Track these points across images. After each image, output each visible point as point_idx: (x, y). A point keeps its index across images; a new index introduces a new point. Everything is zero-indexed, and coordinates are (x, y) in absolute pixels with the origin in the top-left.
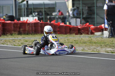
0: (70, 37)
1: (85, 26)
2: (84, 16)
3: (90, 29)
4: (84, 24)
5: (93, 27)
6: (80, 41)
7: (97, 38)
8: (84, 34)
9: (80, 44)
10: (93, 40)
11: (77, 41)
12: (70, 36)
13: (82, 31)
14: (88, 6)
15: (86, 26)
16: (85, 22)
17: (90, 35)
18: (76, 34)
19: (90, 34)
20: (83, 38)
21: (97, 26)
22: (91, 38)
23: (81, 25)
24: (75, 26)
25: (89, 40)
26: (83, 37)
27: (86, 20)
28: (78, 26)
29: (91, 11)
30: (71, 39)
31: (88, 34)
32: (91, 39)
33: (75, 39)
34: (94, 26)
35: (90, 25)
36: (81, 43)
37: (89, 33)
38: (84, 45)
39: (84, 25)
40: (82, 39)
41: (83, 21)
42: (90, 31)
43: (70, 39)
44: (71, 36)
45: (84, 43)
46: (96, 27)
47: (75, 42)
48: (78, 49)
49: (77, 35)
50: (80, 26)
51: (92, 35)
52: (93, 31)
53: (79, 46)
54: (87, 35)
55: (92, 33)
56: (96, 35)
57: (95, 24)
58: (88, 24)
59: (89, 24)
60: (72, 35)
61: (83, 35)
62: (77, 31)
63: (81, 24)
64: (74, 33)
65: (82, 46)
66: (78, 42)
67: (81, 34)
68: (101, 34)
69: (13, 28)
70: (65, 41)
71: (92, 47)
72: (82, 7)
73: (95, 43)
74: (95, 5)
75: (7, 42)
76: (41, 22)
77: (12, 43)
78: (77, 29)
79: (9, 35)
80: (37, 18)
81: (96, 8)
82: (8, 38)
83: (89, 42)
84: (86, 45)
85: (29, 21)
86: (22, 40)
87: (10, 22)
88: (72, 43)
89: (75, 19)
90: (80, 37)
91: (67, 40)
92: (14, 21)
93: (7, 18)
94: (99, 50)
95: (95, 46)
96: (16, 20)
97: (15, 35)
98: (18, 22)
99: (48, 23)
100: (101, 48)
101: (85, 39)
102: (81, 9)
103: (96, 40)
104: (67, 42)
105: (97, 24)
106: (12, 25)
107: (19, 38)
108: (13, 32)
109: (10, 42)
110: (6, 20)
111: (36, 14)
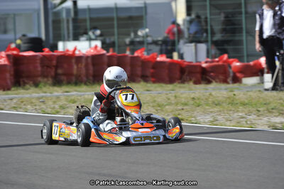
0: (182, 90)
1: (218, 62)
3: (231, 71)
4: (216, 57)
5: (238, 64)
6: (207, 99)
7: (248, 91)
8: (216, 82)
9: (207, 107)
10: (237, 97)
11: (198, 99)
12: (180, 87)
13: (212, 74)
14: (224, 13)
15: (220, 63)
16: (218, 52)
17: (231, 86)
18: (196, 83)
19: (231, 82)
20: (213, 93)
21: (248, 61)
22: (232, 91)
23: (209, 60)
24: (194, 63)
25: (229, 98)
26: (214, 89)
27: (221, 47)
28: (200, 62)
29: (234, 24)
30: (184, 95)
31: (225, 81)
32: (234, 95)
33: (192, 96)
34: (240, 61)
35: (231, 60)
36: (207, 104)
37: (229, 80)
38: (216, 109)
39: (217, 59)
40: (210, 94)
41: (213, 51)
42: (231, 75)
43: (182, 94)
44: (184, 87)
45: (216, 105)
46: (246, 63)
47: (192, 102)
48: (201, 120)
49: (198, 86)
50: (206, 62)
51: (236, 85)
52: (238, 75)
53: (205, 113)
54: (223, 86)
55: (236, 80)
56: (245, 85)
57: (243, 56)
58: (225, 57)
59: (229, 57)
60: (186, 85)
61: (213, 85)
62: (199, 76)
63: (208, 57)
64: (191, 80)
65: (212, 112)
66: (202, 102)
67: (209, 82)
68: (259, 82)
69: (39, 69)
70: (169, 99)
71: (236, 114)
72: (211, 15)
73: (244, 104)
74: (243, 10)
75: (25, 105)
76: (108, 54)
77: (37, 107)
78: (198, 70)
79: (31, 86)
80: (99, 43)
81: (246, 18)
82: (28, 93)
83: (228, 101)
84: (221, 109)
85: (79, 51)
86: (62, 98)
87: (31, 53)
88: (186, 104)
89: (193, 44)
90: (207, 89)
91: (173, 98)
92: (42, 51)
93: (25, 43)
94: (254, 122)
95: (242, 112)
96: (47, 50)
97: (45, 86)
98: (52, 53)
99: (126, 56)
100: (258, 118)
101: (218, 95)
102: (209, 20)
103: (245, 96)
104: (173, 102)
105: (248, 56)
106: (38, 61)
107: (56, 94)
108: (40, 79)
109: (32, 103)
110: (22, 49)
111: (98, 32)
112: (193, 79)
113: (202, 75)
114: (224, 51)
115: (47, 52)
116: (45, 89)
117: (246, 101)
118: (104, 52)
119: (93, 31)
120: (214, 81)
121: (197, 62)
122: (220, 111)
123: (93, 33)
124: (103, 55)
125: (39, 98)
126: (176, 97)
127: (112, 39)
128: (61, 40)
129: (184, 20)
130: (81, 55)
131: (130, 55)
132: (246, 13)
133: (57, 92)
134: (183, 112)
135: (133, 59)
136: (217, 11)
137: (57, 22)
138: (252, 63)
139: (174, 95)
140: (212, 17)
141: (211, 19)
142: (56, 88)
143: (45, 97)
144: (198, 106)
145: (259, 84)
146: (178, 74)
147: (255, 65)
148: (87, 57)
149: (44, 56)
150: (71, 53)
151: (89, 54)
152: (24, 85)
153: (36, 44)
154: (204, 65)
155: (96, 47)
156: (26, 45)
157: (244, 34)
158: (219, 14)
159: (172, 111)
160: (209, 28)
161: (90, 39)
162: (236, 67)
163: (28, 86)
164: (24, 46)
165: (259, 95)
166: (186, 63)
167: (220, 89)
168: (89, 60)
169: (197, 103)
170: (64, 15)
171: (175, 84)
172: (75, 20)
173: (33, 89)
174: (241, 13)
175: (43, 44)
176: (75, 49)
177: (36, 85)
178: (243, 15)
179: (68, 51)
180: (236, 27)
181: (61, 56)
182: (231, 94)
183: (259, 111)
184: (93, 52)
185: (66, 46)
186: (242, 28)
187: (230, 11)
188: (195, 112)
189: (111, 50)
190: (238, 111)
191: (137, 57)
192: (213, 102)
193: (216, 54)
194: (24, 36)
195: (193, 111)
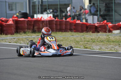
0: (87, 35)
1: (102, 23)
2: (102, 13)
3: (108, 27)
4: (101, 22)
5: (111, 25)
6: (98, 39)
7: (115, 36)
8: (101, 32)
9: (98, 43)
10: (110, 39)
11: (94, 39)
12: (86, 34)
13: (100, 29)
14: (105, 3)
15: (103, 24)
16: (102, 19)
17: (108, 34)
18: (93, 32)
19: (108, 32)
20: (100, 37)
22: (108, 36)
23: (99, 23)
25: (107, 39)
26: (100, 35)
27: (104, 17)
30: (88, 38)
31: (105, 32)
32: (109, 38)
33: (91, 38)
34: (112, 23)
35: (108, 23)
37: (107, 31)
38: (101, 44)
39: (102, 22)
41: (100, 19)
42: (108, 29)
43: (87, 37)
44: (88, 34)
45: (101, 42)
46: (114, 24)
47: (91, 41)
48: (95, 48)
49: (93, 34)
50: (97, 24)
51: (110, 34)
52: (111, 29)
53: (96, 45)
54: (104, 34)
55: (110, 31)
56: (114, 33)
57: (113, 21)
58: (106, 21)
59: (107, 22)
61: (100, 33)
62: (94, 29)
63: (98, 21)
64: (90, 31)
65: (99, 45)
66: (95, 41)
67: (98, 32)
68: (120, 32)
69: (26, 26)
70: (81, 39)
71: (110, 46)
72: (99, 4)
73: (113, 42)
74: (113, 2)
75: (20, 41)
76: (56, 20)
77: (25, 42)
78: (94, 27)
79: (23, 33)
80: (52, 15)
81: (114, 5)
82: (21, 36)
83: (107, 40)
84: (104, 43)
85: (43, 18)
86: (36, 38)
87: (23, 19)
88: (89, 41)
89: (92, 16)
90: (97, 35)
91: (83, 39)
92: (28, 18)
93: (20, 15)
94: (118, 49)
95: (113, 45)
96: (30, 18)
97: (28, 33)
98: (32, 19)
99: (63, 21)
100: (119, 47)
101: (102, 38)
102: (99, 6)
103: (114, 38)
104: (83, 40)
105: (115, 21)
106: (26, 23)
107: (33, 36)
108: (26, 30)
109: (23, 40)
110: (19, 17)
111: (51, 11)
112: (92, 31)
113: (95, 29)
114: (105, 19)
115: (29, 18)
116: (28, 34)
117: (114, 40)
118: (54, 19)
119: (49, 10)
120: (100, 32)
121: (93, 23)
123: (49, 11)
124: (53, 20)
125: (26, 38)
126: (84, 38)
127: (57, 14)
128: (35, 14)
129: (88, 6)
130: (44, 20)
131: (65, 20)
132: (115, 3)
133: (34, 35)
134: (87, 45)
135: (66, 22)
136: (102, 2)
137: (34, 6)
138: (117, 24)
139: (83, 37)
140: (100, 4)
141: (99, 5)
142: (33, 34)
143: (29, 38)
144: (94, 42)
145: (120, 33)
146: (85, 29)
147: (118, 25)
148: (47, 21)
149: (28, 20)
150: (40, 19)
151: (48, 20)
152: (20, 33)
153: (25, 15)
154: (96, 25)
155: (50, 17)
156: (21, 16)
157: (114, 12)
158: (103, 3)
159: (83, 44)
160: (99, 9)
161: (48, 13)
162: (110, 26)
163: (21, 33)
164: (20, 16)
165: (120, 38)
166: (88, 24)
167: (103, 35)
168: (48, 22)
169: (93, 41)
170: (37, 3)
171: (84, 33)
172: (42, 5)
173: (23, 34)
174: (112, 3)
175: (28, 15)
176: (42, 18)
177: (25, 32)
178: (113, 4)
179: (38, 18)
180: (110, 9)
181: (35, 20)
182: (108, 37)
183: (120, 44)
184: (49, 19)
185: (37, 16)
186: (113, 10)
187: (108, 2)
188: (93, 45)
189: (57, 18)
190: (111, 45)
191: (68, 21)
192: (100, 41)
193: (101, 20)
194: (20, 12)
195: (92, 44)
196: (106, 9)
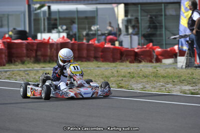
0: (122, 67)
1: (146, 48)
3: (155, 54)
4: (144, 45)
5: (160, 50)
6: (139, 73)
7: (166, 68)
8: (145, 62)
9: (139, 79)
10: (159, 72)
11: (133, 73)
12: (120, 65)
13: (142, 56)
14: (150, 15)
15: (147, 49)
16: (146, 42)
17: (155, 64)
18: (131, 62)
19: (154, 62)
20: (143, 69)
22: (156, 68)
23: (140, 47)
24: (130, 49)
25: (154, 73)
26: (143, 67)
28: (134, 48)
30: (123, 71)
31: (151, 61)
32: (157, 70)
33: (129, 71)
34: (160, 48)
35: (155, 47)
36: (139, 77)
37: (154, 60)
38: (145, 80)
39: (145, 46)
40: (141, 70)
42: (155, 57)
43: (122, 69)
44: (123, 65)
45: (145, 77)
46: (165, 49)
47: (129, 75)
48: (135, 87)
49: (132, 64)
50: (138, 48)
51: (158, 64)
52: (160, 57)
53: (137, 82)
54: (149, 64)
55: (158, 60)
56: (164, 64)
57: (163, 45)
58: (151, 45)
59: (153, 45)
60: (124, 63)
61: (143, 64)
62: (133, 57)
63: (139, 44)
64: (127, 60)
65: (142, 82)
66: (135, 75)
67: (140, 62)
68: (173, 62)
69: (25, 51)
71: (158, 84)
72: (141, 16)
74: (163, 13)
75: (15, 76)
76: (72, 42)
77: (24, 78)
78: (133, 53)
79: (19, 63)
80: (65, 35)
81: (165, 19)
82: (17, 68)
84: (148, 80)
85: (52, 40)
86: (40, 71)
87: (20, 41)
88: (124, 77)
89: (129, 36)
90: (138, 67)
91: (115, 73)
92: (27, 40)
94: (171, 89)
95: (163, 82)
96: (30, 38)
97: (28, 63)
98: (34, 41)
99: (84, 43)
100: (173, 86)
101: (146, 70)
103: (164, 72)
104: (116, 75)
105: (166, 44)
106: (24, 47)
108: (25, 58)
109: (20, 75)
110: (13, 38)
111: (65, 27)
112: (129, 59)
113: (136, 57)
116: (28, 65)
117: (165, 75)
119: (61, 26)
120: (143, 62)
121: (132, 48)
122: (148, 82)
123: (61, 28)
124: (68, 42)
125: (25, 71)
126: (117, 71)
128: (39, 32)
129: (123, 20)
130: (53, 42)
131: (87, 43)
132: (165, 15)
133: (37, 67)
134: (122, 82)
135: (89, 45)
136: (146, 14)
137: (37, 20)
138: (169, 49)
140: (142, 18)
142: (36, 65)
143: (29, 71)
144: (133, 78)
146: (118, 56)
147: (171, 50)
148: (57, 44)
149: (28, 43)
150: (46, 41)
151: (59, 42)
152: (15, 63)
154: (136, 50)
155: (63, 37)
156: (16, 35)
157: (164, 29)
158: (147, 16)
159: (115, 81)
161: (59, 32)
162: (158, 51)
163: (17, 63)
164: (14, 36)
165: (174, 71)
166: (124, 49)
167: (148, 67)
168: (59, 46)
169: (132, 76)
170: (42, 15)
171: (117, 63)
172: (49, 19)
173: (20, 65)
174: (162, 15)
175: (28, 35)
176: (49, 38)
177: (23, 63)
178: (163, 17)
179: (44, 39)
180: (158, 24)
181: (40, 43)
183: (174, 82)
184: (61, 40)
185: (42, 36)
186: (162, 26)
187: (154, 14)
188: (131, 83)
189: (73, 39)
190: (160, 82)
191: (91, 44)
192: (143, 76)
193: (144, 43)
194: (14, 29)
195: (129, 81)
196: (151, 25)
